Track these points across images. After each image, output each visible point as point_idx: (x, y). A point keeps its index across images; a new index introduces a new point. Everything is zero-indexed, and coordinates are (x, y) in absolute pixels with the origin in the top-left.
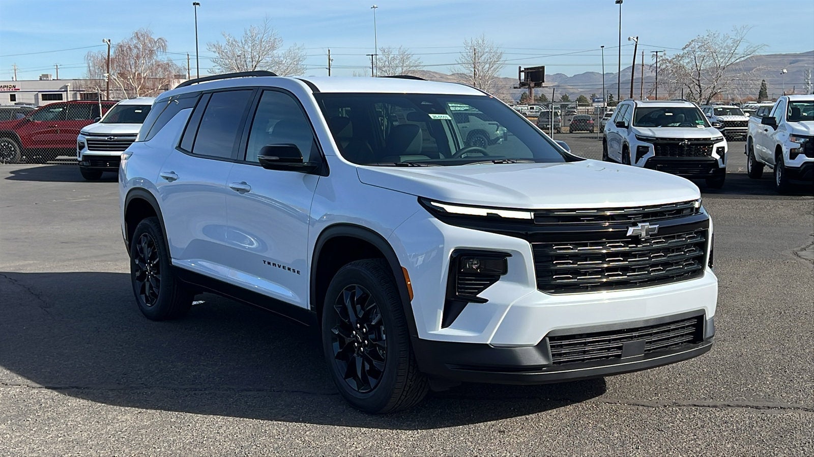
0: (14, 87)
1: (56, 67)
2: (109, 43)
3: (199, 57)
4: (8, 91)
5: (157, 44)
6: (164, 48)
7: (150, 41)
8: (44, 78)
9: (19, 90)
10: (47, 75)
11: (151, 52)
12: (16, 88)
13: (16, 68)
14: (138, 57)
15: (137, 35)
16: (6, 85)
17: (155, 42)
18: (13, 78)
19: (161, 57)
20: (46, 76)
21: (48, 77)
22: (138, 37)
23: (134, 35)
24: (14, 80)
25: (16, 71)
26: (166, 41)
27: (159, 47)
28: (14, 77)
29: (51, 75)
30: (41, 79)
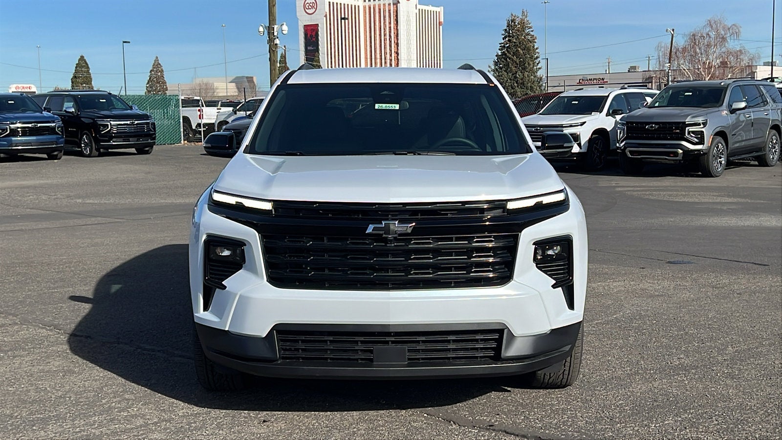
0: (603, 79)
1: (648, 58)
2: (672, 32)
3: (774, 44)
4: (598, 83)
5: (731, 30)
6: (737, 34)
7: (724, 28)
8: (633, 69)
9: (607, 82)
10: (636, 67)
11: (724, 39)
12: (605, 80)
13: (610, 60)
14: (709, 46)
15: (710, 22)
16: (596, 78)
17: (729, 29)
18: (606, 71)
19: (732, 45)
20: (634, 68)
21: (636, 69)
22: (711, 25)
23: (706, 23)
24: (608, 72)
25: (610, 64)
26: (741, 27)
27: (733, 33)
28: (608, 70)
29: (639, 67)
30: (629, 71)
